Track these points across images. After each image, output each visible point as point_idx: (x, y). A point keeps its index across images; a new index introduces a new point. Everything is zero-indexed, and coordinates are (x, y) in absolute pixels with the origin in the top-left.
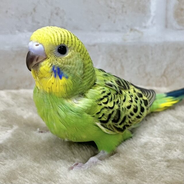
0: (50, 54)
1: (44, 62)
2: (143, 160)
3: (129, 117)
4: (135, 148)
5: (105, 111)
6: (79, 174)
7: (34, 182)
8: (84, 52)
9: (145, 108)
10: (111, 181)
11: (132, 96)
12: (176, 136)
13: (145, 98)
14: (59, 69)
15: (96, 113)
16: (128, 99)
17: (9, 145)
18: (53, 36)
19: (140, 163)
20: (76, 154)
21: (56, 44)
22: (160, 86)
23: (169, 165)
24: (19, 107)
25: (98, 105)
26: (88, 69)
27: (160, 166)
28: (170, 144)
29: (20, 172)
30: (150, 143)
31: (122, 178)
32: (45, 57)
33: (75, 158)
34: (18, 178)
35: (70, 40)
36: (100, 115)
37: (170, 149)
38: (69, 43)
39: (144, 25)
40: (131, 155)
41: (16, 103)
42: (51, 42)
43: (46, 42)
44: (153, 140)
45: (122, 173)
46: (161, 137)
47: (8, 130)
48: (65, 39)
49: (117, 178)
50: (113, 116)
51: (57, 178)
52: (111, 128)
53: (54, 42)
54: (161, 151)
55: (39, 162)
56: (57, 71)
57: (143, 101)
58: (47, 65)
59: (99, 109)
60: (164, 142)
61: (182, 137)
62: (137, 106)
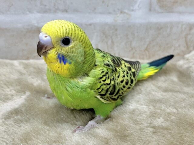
0: (56, 45)
1: (51, 51)
2: (132, 125)
3: (122, 89)
4: (125, 114)
5: (104, 87)
6: (81, 137)
7: (45, 143)
8: (86, 42)
9: (134, 79)
10: (107, 143)
11: (124, 71)
12: (158, 105)
13: (133, 70)
14: (63, 56)
15: (97, 88)
16: (122, 74)
17: (23, 109)
18: (59, 30)
19: (130, 127)
20: (77, 118)
21: (61, 37)
22: (143, 59)
23: (155, 131)
24: (30, 75)
25: (99, 83)
26: (88, 55)
27: (146, 132)
28: (155, 112)
29: (34, 134)
30: (137, 110)
31: (116, 141)
32: (52, 46)
33: (77, 121)
34: (32, 139)
35: (73, 33)
36: (100, 90)
37: (154, 117)
38: (72, 35)
39: (132, 8)
40: (122, 120)
41: (27, 72)
42: (57, 35)
43: (53, 34)
44: (140, 107)
45: (116, 136)
46: (146, 106)
47: (22, 95)
48: (69, 32)
49: (112, 141)
50: (110, 90)
51: (64, 140)
52: (108, 99)
53: (59, 35)
54: (147, 118)
55: (48, 125)
56: (62, 58)
57: (132, 74)
58: (53, 53)
59: (99, 85)
60: (149, 110)
61: (164, 106)
62: (128, 80)
